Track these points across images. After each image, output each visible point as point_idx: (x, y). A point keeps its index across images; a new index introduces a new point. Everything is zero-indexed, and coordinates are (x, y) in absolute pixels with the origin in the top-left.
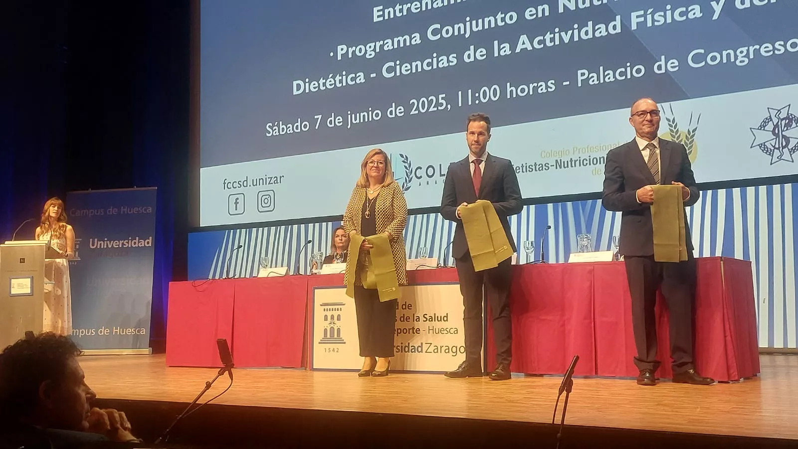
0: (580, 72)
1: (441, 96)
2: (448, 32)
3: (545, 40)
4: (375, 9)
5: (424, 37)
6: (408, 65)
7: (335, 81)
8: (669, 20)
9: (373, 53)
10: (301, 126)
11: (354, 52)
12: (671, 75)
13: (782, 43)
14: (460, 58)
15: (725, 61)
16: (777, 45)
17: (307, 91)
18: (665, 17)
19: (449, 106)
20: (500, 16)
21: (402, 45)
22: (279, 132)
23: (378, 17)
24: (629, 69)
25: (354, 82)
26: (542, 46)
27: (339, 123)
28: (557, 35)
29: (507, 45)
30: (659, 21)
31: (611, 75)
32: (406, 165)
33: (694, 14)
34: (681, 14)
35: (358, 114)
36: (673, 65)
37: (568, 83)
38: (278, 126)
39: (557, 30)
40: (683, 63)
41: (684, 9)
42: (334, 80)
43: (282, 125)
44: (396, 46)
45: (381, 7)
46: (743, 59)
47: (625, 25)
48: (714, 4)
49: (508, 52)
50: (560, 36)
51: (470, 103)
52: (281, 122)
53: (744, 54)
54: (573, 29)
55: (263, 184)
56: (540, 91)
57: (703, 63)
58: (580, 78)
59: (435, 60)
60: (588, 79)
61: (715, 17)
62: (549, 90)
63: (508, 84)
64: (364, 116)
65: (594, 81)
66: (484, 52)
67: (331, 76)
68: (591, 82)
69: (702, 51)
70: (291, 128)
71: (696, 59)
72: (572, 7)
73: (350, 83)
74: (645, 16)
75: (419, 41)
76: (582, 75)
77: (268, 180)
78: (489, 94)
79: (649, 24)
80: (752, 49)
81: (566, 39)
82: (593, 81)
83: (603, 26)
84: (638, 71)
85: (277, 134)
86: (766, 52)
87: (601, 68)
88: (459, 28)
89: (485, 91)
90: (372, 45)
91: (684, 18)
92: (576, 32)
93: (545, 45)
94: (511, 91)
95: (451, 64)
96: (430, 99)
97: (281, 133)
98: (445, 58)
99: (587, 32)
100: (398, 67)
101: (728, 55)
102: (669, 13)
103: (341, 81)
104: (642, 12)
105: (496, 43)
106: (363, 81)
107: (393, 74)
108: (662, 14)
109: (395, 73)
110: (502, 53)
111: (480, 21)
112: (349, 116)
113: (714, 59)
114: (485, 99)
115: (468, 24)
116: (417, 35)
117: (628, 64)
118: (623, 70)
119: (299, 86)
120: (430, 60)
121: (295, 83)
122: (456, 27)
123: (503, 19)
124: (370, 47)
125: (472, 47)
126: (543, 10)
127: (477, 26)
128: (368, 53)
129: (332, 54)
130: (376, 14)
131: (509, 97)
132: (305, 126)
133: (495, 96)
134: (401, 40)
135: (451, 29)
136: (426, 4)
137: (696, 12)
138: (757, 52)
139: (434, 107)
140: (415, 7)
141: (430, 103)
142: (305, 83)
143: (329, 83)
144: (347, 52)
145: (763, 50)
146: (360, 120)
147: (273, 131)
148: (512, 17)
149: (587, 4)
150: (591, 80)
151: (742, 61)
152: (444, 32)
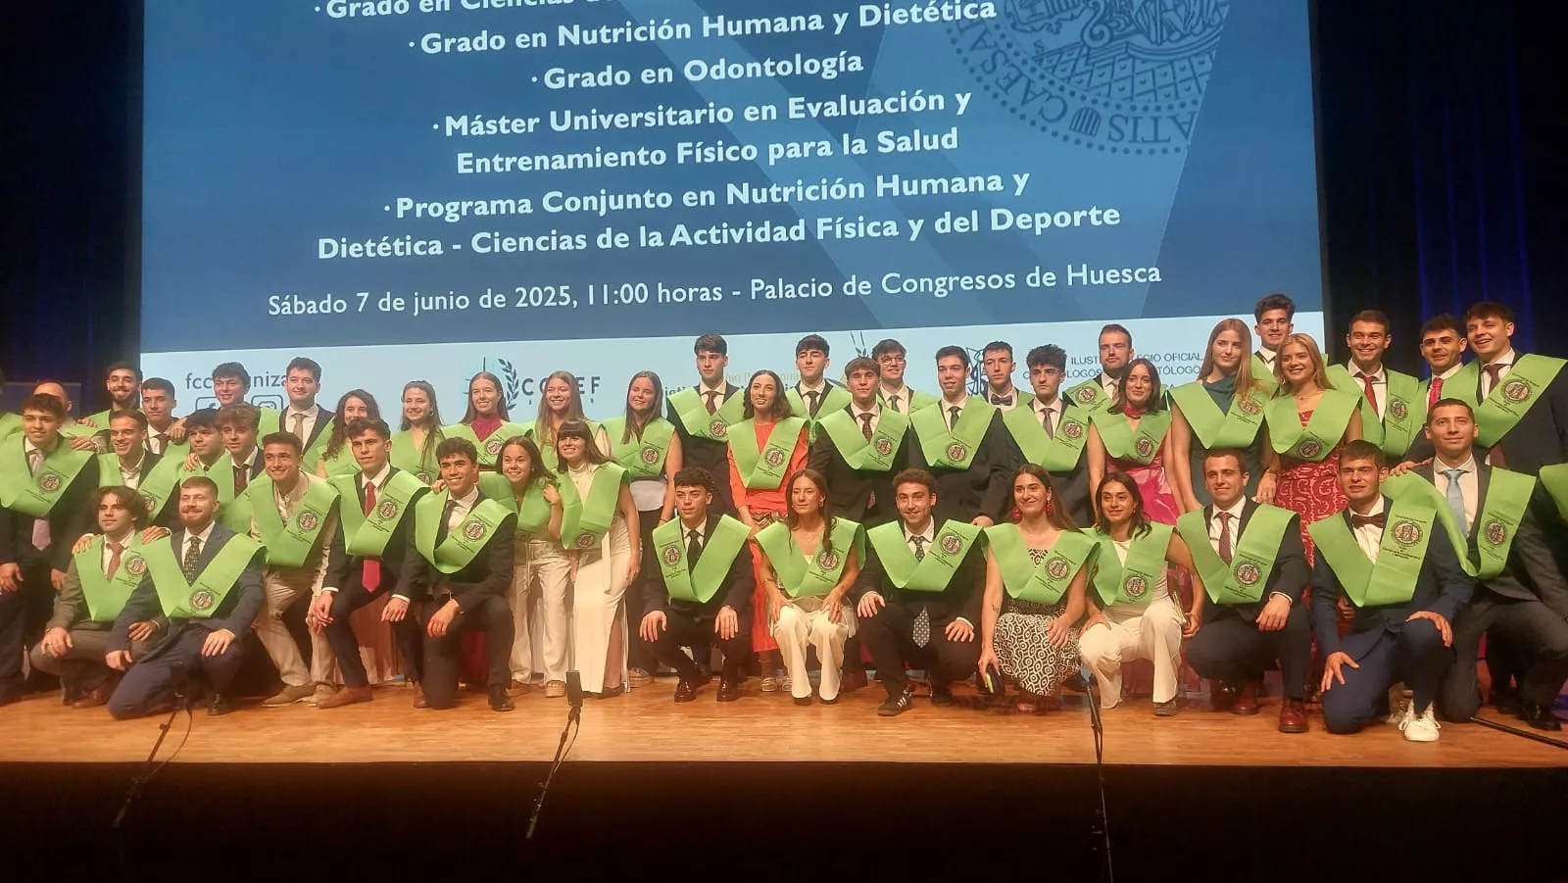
0: (754, 281)
1: (562, 288)
2: (573, 204)
3: (709, 235)
4: (461, 156)
5: (537, 204)
6: (513, 240)
7: (393, 247)
8: (862, 234)
9: (457, 218)
10: (331, 305)
11: (425, 211)
12: (862, 299)
13: (983, 277)
14: (591, 241)
15: (922, 290)
16: (977, 279)
17: (344, 255)
18: (857, 229)
19: (575, 303)
20: (648, 195)
21: (503, 211)
22: (292, 309)
23: (466, 167)
24: (813, 285)
25: (425, 253)
26: (705, 242)
27: (398, 306)
28: (725, 232)
29: (658, 235)
30: (849, 233)
31: (793, 291)
32: (509, 374)
33: (890, 231)
34: (875, 229)
35: (431, 298)
36: (864, 288)
37: (739, 293)
38: (291, 301)
39: (725, 225)
40: (877, 286)
41: (878, 224)
42: (391, 245)
43: (298, 300)
44: (493, 212)
45: (470, 155)
46: (942, 290)
47: (811, 232)
48: (911, 222)
49: (660, 244)
50: (729, 233)
51: (606, 302)
52: (296, 297)
53: (944, 283)
54: (746, 228)
55: (262, 385)
56: (702, 298)
57: (899, 290)
58: (754, 289)
59: (554, 239)
60: (764, 291)
61: (913, 238)
62: (715, 298)
63: (660, 285)
64: (441, 301)
65: (771, 295)
66: (627, 238)
67: (385, 238)
68: (767, 296)
69: (899, 276)
70: (314, 306)
71: (891, 283)
72: (745, 200)
73: (417, 251)
74: (833, 224)
75: (529, 211)
76: (757, 285)
77: (271, 381)
78: (633, 293)
79: (838, 235)
80: (951, 280)
81: (737, 238)
83: (783, 229)
84: (823, 290)
85: (289, 312)
86: (967, 285)
87: (781, 280)
88: (590, 203)
89: (627, 289)
90: (456, 205)
91: (879, 234)
92: (749, 231)
93: (709, 241)
94: (664, 294)
95: (577, 247)
96: (546, 289)
97: (296, 312)
98: (569, 238)
99: (763, 234)
100: (497, 241)
101: (926, 283)
102: (861, 226)
103: (403, 248)
104: (829, 220)
105: (643, 229)
106: (439, 252)
107: (488, 249)
108: (854, 225)
109: (493, 249)
110: (651, 243)
111: (621, 197)
112: (417, 299)
113: (910, 286)
114: (627, 299)
115: (603, 199)
116: (527, 202)
117: (813, 280)
118: (807, 285)
119: (329, 248)
120: (547, 238)
121: (322, 242)
122: (586, 200)
123: (653, 200)
124: (452, 207)
125: (609, 230)
127: (617, 203)
128: (450, 214)
129: (387, 208)
130: (461, 163)
131: (660, 300)
132: (340, 306)
133: (641, 298)
134: (502, 205)
135: (577, 201)
136: (541, 161)
137: (891, 229)
138: (957, 284)
139: (552, 301)
140: (523, 163)
141: (547, 295)
142: (340, 243)
143: (383, 248)
144: (414, 209)
145: (963, 283)
146: (434, 306)
147: (281, 308)
148: (665, 200)
149: (764, 199)
150: (769, 293)
151: (940, 292)
152: (568, 204)
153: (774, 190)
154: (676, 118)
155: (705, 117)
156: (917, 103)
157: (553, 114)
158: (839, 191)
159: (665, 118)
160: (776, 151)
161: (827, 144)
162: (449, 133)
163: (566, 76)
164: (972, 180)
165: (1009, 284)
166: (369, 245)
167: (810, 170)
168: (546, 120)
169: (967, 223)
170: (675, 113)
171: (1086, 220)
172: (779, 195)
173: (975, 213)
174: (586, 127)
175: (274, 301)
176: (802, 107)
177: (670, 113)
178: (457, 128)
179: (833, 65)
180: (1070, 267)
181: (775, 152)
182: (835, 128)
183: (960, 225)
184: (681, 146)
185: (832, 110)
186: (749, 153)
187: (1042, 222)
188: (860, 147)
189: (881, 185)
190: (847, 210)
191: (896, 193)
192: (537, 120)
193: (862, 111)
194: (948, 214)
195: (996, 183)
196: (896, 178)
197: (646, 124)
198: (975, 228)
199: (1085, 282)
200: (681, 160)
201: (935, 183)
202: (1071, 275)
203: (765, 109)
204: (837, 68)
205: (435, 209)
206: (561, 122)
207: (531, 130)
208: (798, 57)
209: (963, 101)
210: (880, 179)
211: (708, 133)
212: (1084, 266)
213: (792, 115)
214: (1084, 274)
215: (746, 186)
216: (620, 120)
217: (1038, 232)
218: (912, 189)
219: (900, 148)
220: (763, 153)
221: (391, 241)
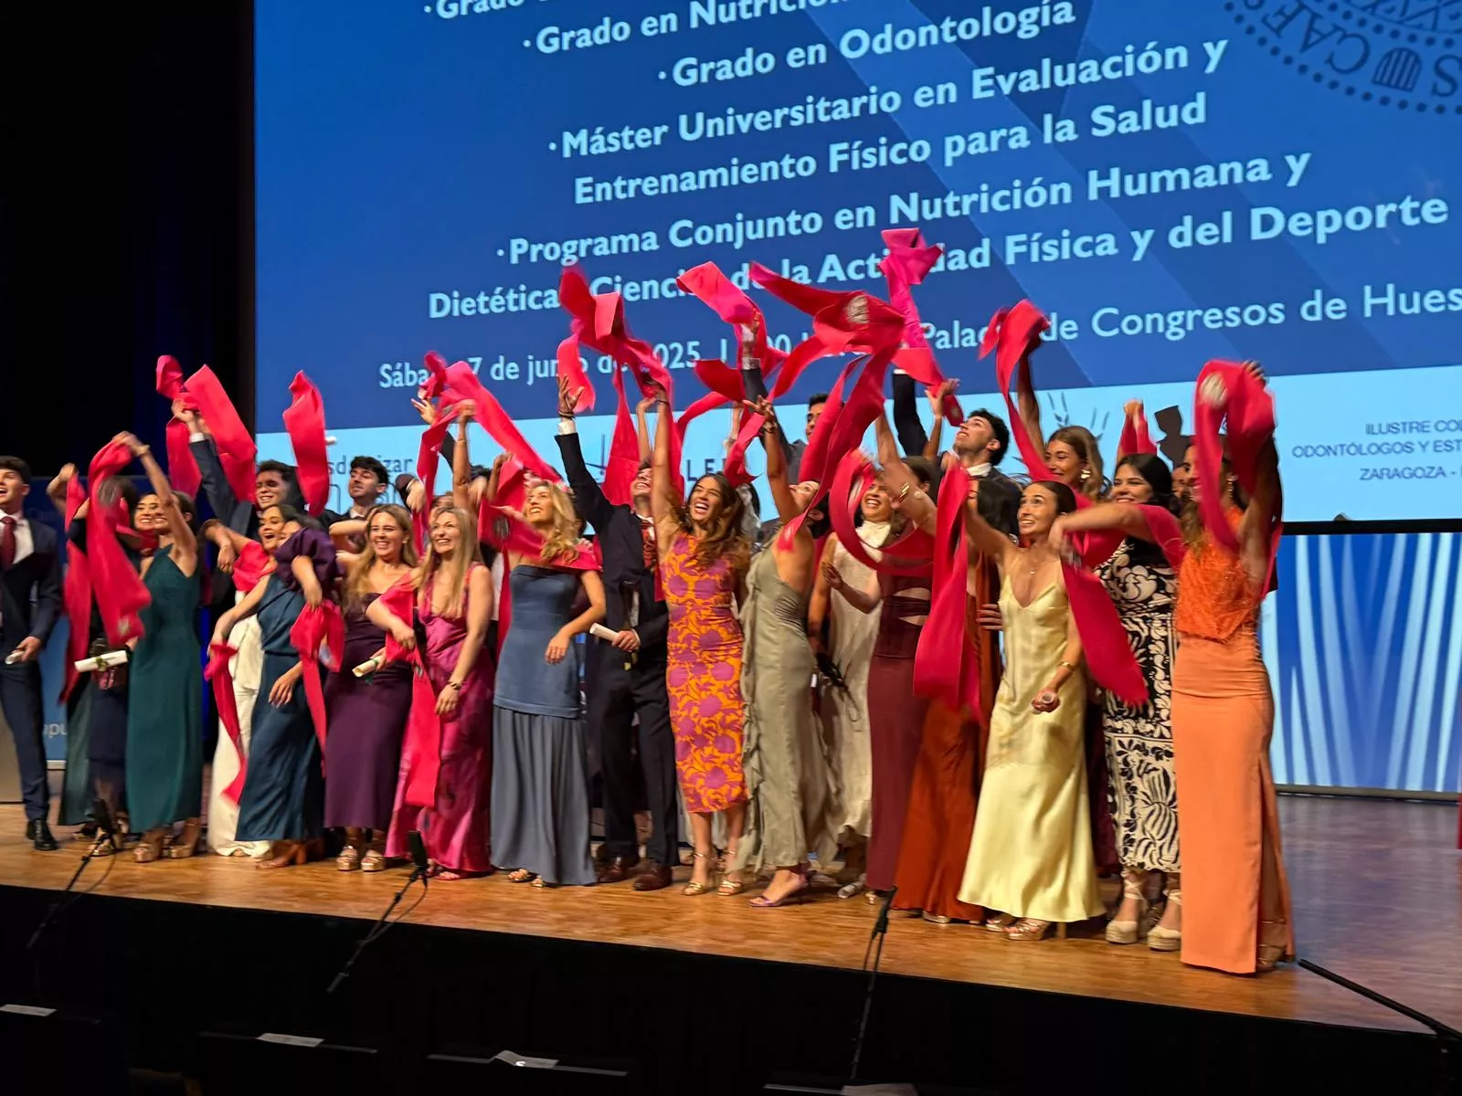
1: (690, 344)
2: (706, 235)
3: (866, 266)
4: (580, 182)
5: (663, 238)
6: (636, 285)
7: (506, 300)
8: (1066, 255)
9: (575, 260)
11: (540, 253)
12: (1067, 347)
13: (1237, 309)
15: (1149, 330)
16: (1229, 312)
17: (456, 313)
18: (1059, 248)
20: (793, 218)
21: (625, 249)
22: (404, 380)
23: (586, 195)
25: (540, 306)
26: (862, 276)
27: (512, 374)
29: (804, 269)
30: (1049, 255)
31: (972, 337)
33: (1105, 248)
34: (1086, 247)
35: (546, 362)
36: (1068, 329)
38: (402, 370)
40: (1085, 326)
41: (1089, 239)
42: (505, 297)
43: (410, 370)
44: (615, 250)
45: (590, 180)
46: (1176, 330)
47: (998, 256)
48: (1136, 235)
49: (806, 281)
52: (407, 365)
53: (1179, 322)
57: (1115, 332)
60: (935, 339)
61: (1138, 257)
67: (499, 290)
68: (939, 345)
69: (1114, 311)
71: (1107, 323)
72: (912, 215)
73: (532, 305)
74: (1028, 243)
75: (655, 247)
79: (1035, 258)
80: (1191, 315)
82: (943, 343)
83: (961, 253)
85: (401, 384)
86: (1213, 322)
87: (956, 324)
88: (725, 232)
90: (574, 243)
91: (1089, 254)
93: (867, 274)
96: (672, 346)
97: (409, 384)
101: (1155, 321)
102: (1066, 243)
103: (517, 302)
104: (1023, 237)
105: (786, 262)
106: (556, 305)
108: (1055, 242)
110: (796, 280)
111: (760, 223)
112: (531, 364)
113: (1132, 325)
115: (740, 226)
116: (652, 235)
119: (440, 305)
121: (434, 298)
122: (720, 228)
123: (799, 224)
124: (569, 247)
125: (746, 266)
126: (866, 216)
127: (757, 231)
128: (567, 256)
129: (500, 253)
130: (580, 191)
134: (625, 242)
135: (709, 231)
136: (669, 182)
137: (1108, 245)
138: (1198, 320)
139: (680, 361)
140: (649, 185)
141: (673, 353)
142: (452, 298)
143: (496, 304)
144: (528, 253)
145: (1207, 319)
146: (550, 372)
147: (393, 378)
148: (813, 223)
149: (937, 214)
150: (941, 340)
151: (1175, 333)
152: (698, 235)
153: (951, 199)
154: (828, 111)
155: (865, 107)
156: (1149, 61)
157: (683, 119)
158: (1037, 196)
159: (816, 111)
160: (955, 146)
161: (1022, 131)
162: (567, 154)
163: (698, 67)
164: (1224, 168)
165: (1276, 317)
166: (482, 298)
167: (1000, 169)
168: (675, 127)
169: (1215, 230)
170: (828, 104)
171: (1394, 218)
172: (958, 206)
173: (1227, 217)
174: (721, 133)
175: (387, 371)
176: (990, 82)
177: (822, 104)
178: (575, 147)
179: (1034, 17)
180: (1368, 289)
181: (954, 148)
182: (1032, 107)
183: (1206, 234)
184: (834, 148)
185: (1030, 81)
186: (920, 151)
187: (1327, 223)
188: (1068, 132)
189: (1094, 183)
190: (1046, 222)
191: (1115, 193)
192: (665, 128)
193: (1071, 80)
194: (1188, 220)
195: (1260, 171)
196: (1115, 172)
197: (793, 123)
198: (1227, 238)
199: (1391, 311)
200: (834, 168)
201: (1170, 176)
202: (1369, 301)
203: (941, 89)
204: (1038, 22)
205: (551, 251)
206: (691, 129)
207: (658, 142)
208: (987, 11)
209: (1215, 52)
210: (1093, 175)
211: (868, 129)
212: (1391, 288)
213: (978, 94)
214: (1389, 300)
215: (914, 197)
216: (761, 120)
217: (1321, 239)
218: (1138, 187)
219: (1123, 129)
220: (938, 151)
221: (503, 294)
